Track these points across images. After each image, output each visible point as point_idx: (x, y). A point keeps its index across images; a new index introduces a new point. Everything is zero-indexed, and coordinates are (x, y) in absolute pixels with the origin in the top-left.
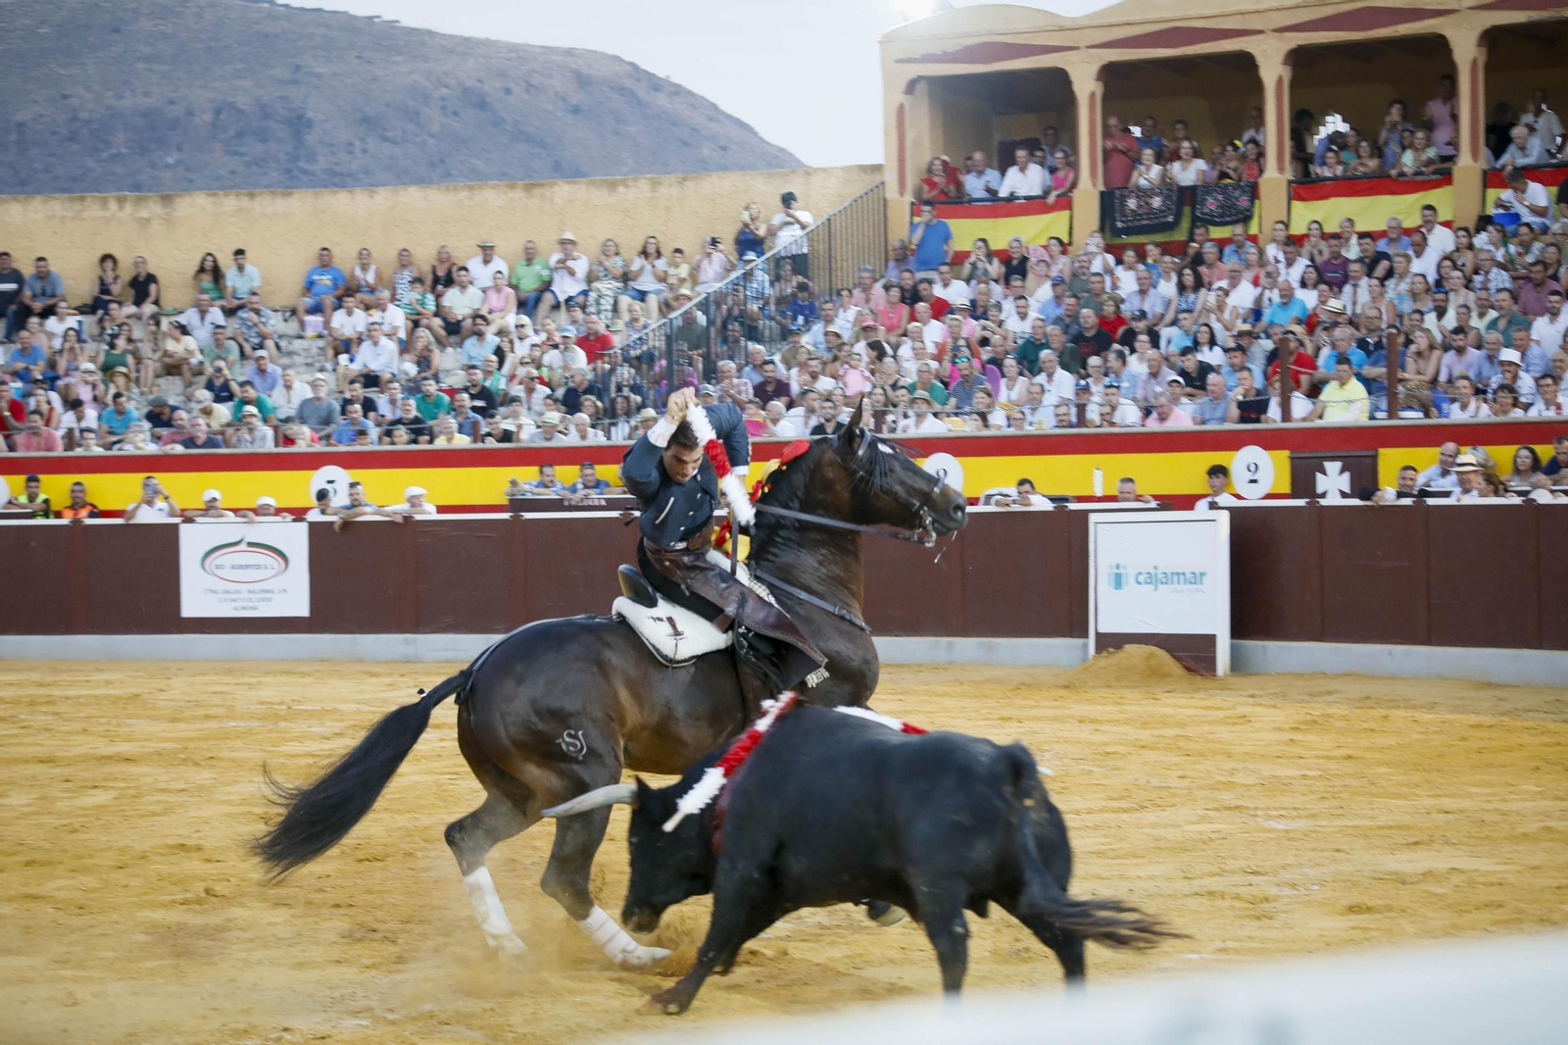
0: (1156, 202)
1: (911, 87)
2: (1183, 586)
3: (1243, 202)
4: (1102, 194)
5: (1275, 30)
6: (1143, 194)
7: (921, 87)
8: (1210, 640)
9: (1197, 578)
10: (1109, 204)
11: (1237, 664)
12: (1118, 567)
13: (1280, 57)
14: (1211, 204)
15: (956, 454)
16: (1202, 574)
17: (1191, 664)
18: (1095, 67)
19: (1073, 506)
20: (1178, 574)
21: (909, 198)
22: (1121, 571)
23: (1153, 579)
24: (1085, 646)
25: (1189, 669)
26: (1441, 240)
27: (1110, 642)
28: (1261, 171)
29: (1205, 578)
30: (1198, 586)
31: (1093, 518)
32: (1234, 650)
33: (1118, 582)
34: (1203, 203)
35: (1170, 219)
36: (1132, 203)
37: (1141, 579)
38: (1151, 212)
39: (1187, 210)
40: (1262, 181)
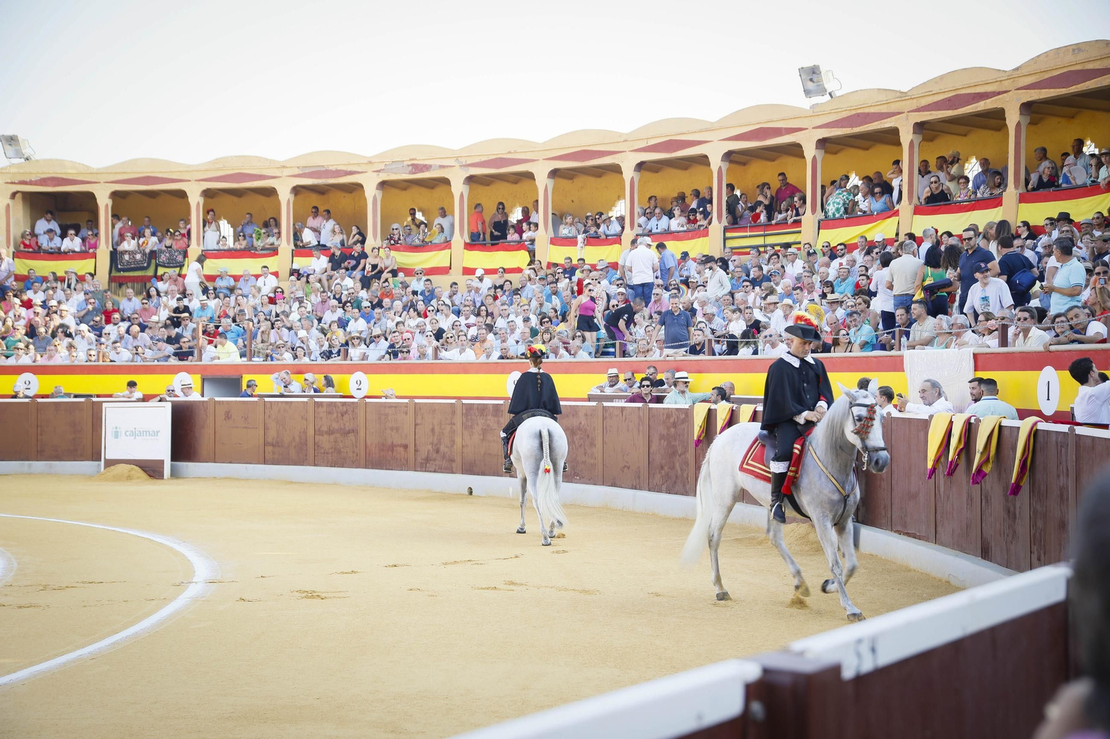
0: (138, 257)
1: (14, 195)
2: (148, 437)
3: (180, 258)
4: (111, 252)
5: (196, 180)
6: (131, 253)
7: (19, 196)
8: (162, 462)
9: (156, 433)
10: (115, 256)
11: (175, 474)
12: (116, 428)
13: (199, 192)
14: (163, 258)
15: (35, 373)
16: (158, 432)
17: (151, 473)
18: (108, 193)
19: (95, 399)
20: (146, 432)
21: (12, 249)
22: (118, 430)
23: (134, 434)
24: (99, 465)
25: (150, 476)
26: (272, 282)
27: (110, 463)
28: (189, 246)
29: (159, 434)
30: (156, 437)
31: (104, 405)
32: (172, 466)
33: (116, 435)
34: (160, 257)
35: (145, 265)
36: (127, 257)
37: (128, 434)
38: (135, 261)
39: (153, 261)
40: (188, 249)
